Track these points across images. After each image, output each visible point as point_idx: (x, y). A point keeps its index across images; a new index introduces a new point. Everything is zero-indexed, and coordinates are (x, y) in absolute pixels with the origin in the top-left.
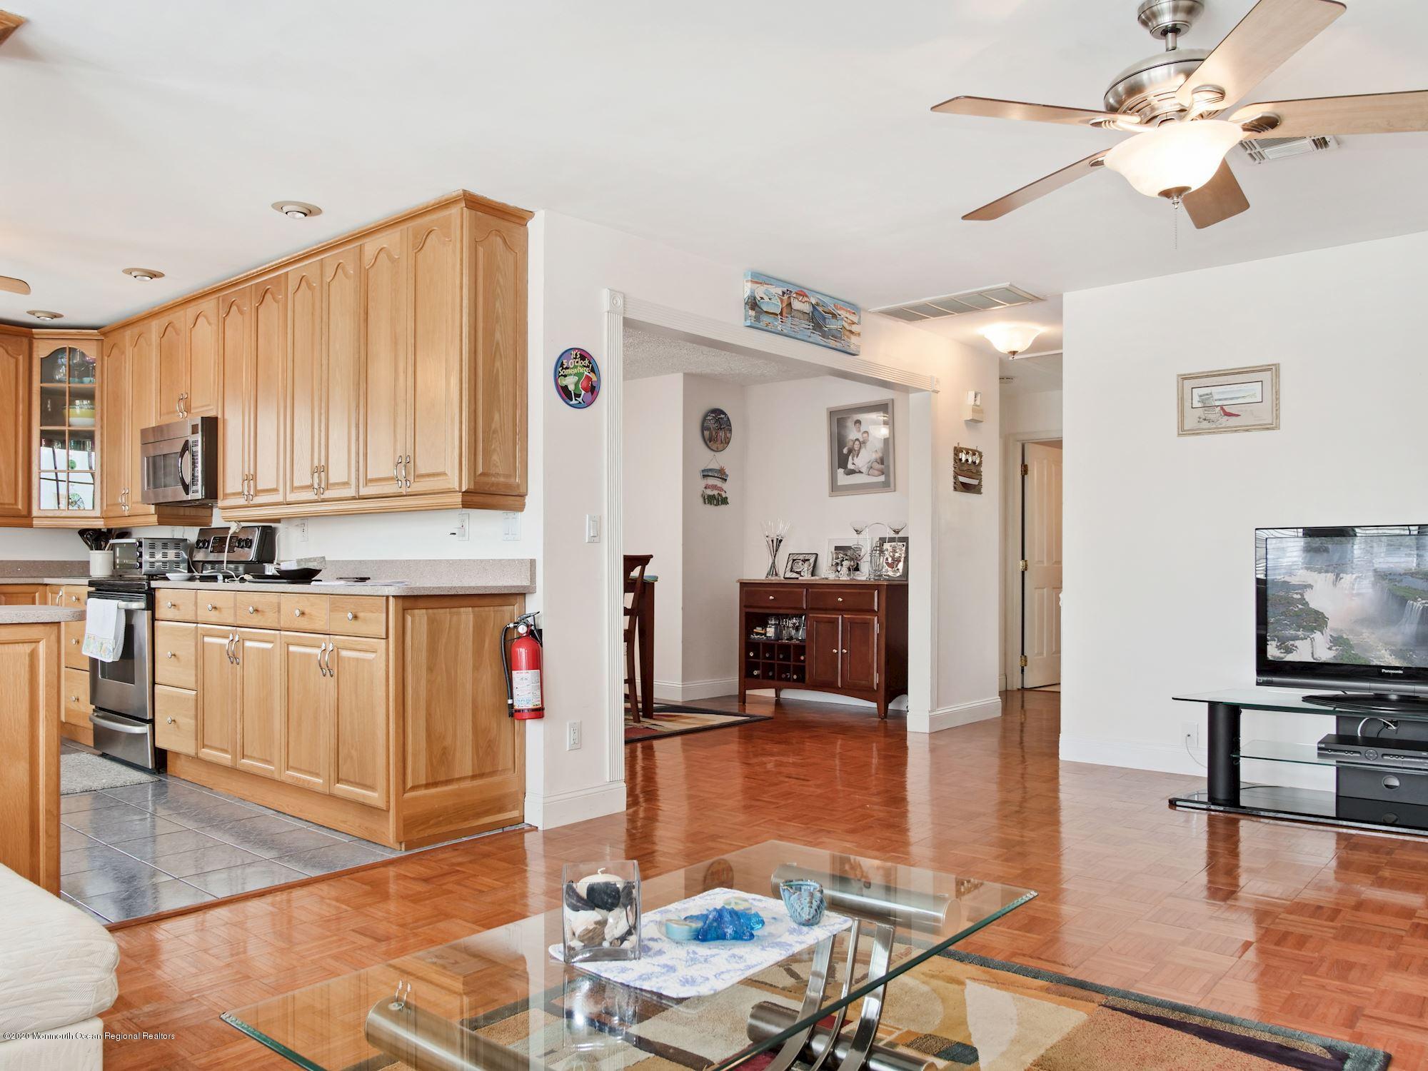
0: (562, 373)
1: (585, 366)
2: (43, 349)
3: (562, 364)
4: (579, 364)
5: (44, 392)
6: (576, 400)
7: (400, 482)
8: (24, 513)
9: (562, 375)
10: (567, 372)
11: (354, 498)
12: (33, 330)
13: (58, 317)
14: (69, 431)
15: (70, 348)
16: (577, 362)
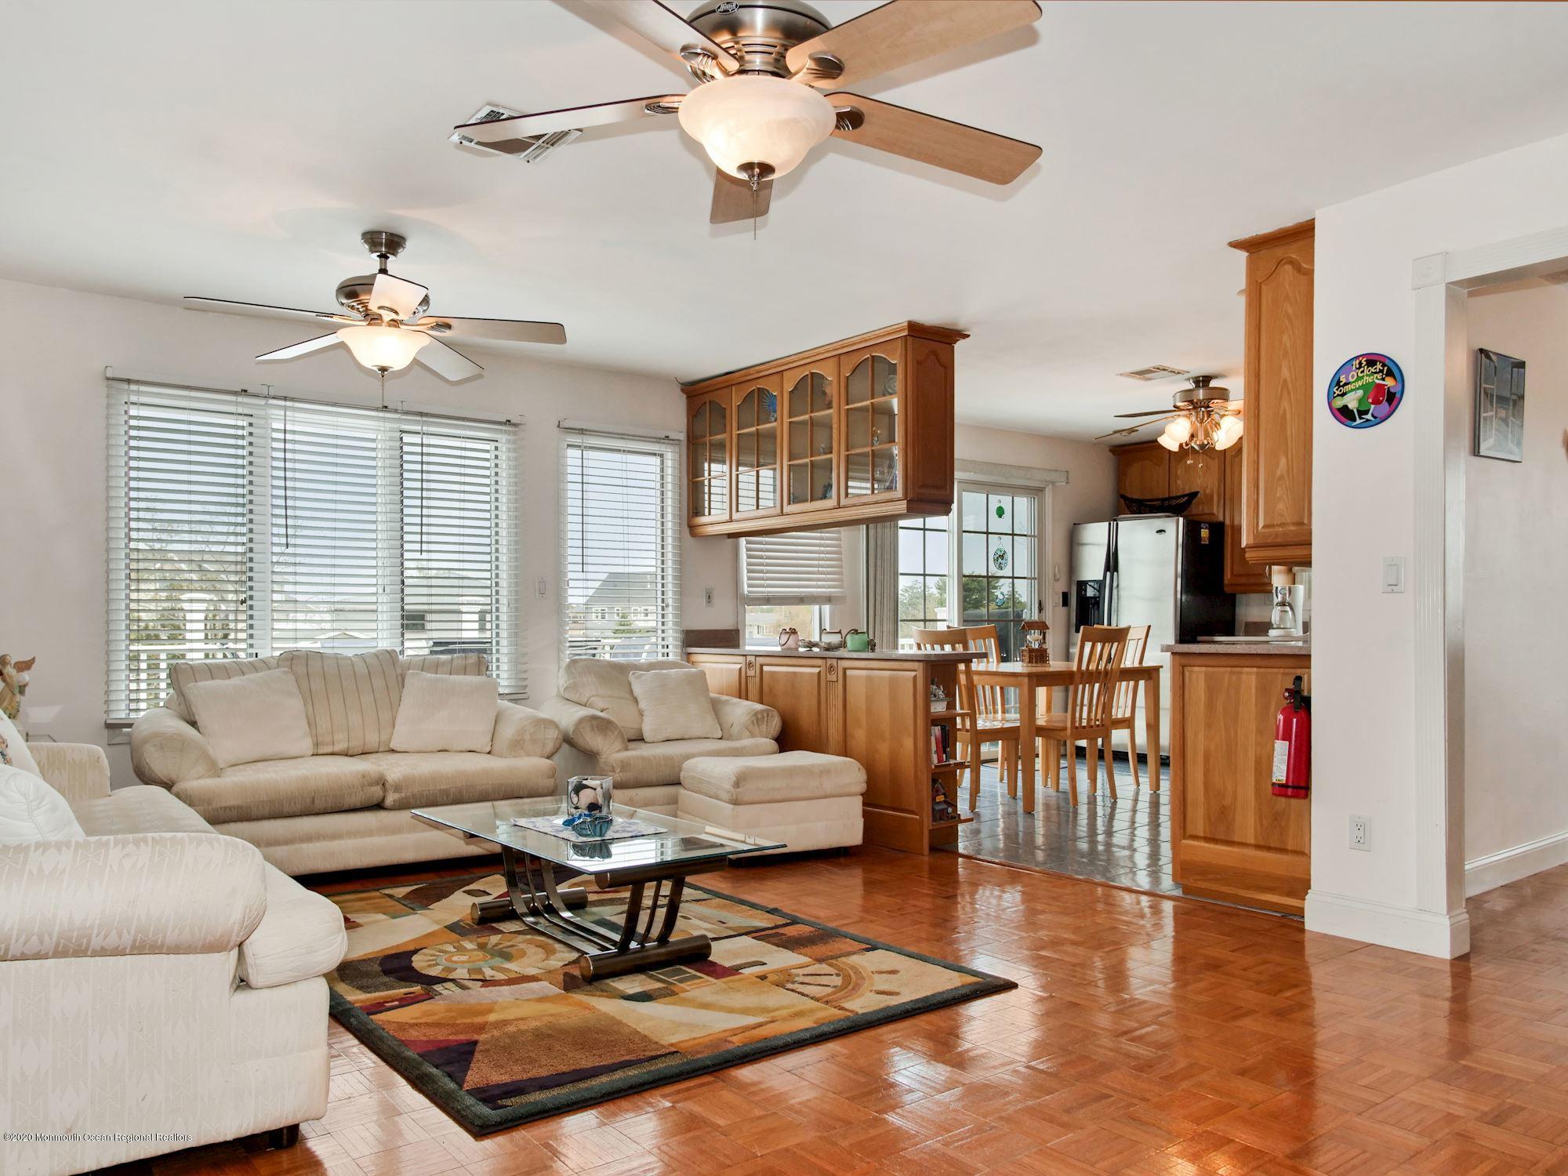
0: (1338, 392)
1: (1376, 373)
3: (1339, 382)
4: (1366, 372)
6: (1361, 418)
9: (1338, 395)
10: (1347, 388)
16: (1363, 372)
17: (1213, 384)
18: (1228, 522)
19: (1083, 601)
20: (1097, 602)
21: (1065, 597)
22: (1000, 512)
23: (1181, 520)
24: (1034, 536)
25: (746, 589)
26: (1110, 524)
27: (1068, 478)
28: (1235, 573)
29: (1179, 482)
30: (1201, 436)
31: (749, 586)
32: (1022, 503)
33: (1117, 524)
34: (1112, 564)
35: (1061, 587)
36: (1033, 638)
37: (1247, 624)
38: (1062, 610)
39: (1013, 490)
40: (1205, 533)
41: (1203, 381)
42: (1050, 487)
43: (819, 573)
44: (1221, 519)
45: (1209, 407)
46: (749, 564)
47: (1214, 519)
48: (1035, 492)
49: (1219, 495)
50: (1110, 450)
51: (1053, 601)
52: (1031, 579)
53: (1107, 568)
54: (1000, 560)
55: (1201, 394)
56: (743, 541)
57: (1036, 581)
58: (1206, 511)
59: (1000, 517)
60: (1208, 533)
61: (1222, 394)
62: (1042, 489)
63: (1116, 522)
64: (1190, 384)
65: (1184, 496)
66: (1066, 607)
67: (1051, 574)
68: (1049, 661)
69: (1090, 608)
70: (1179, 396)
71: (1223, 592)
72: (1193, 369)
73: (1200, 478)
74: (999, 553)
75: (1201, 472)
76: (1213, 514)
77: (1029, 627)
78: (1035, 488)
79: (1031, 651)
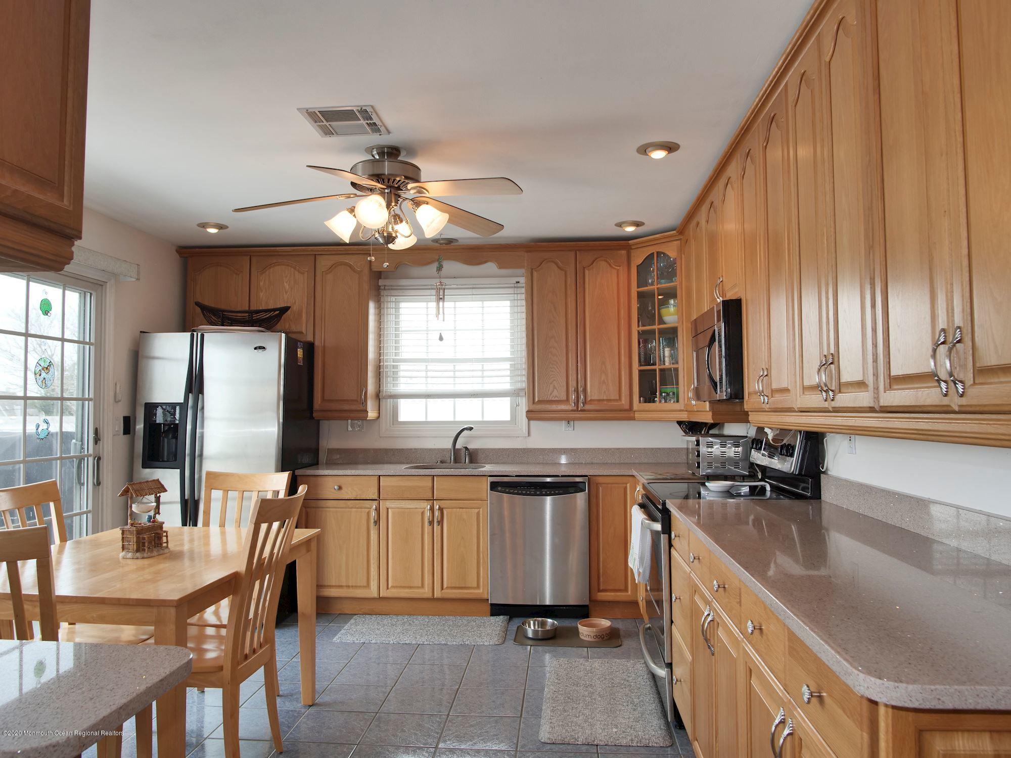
2: (638, 258)
5: (641, 295)
7: (943, 385)
8: (627, 407)
11: (872, 410)
12: (630, 242)
13: (641, 226)
14: (659, 329)
15: (657, 252)
17: (402, 158)
18: (317, 343)
19: (152, 429)
20: (174, 430)
21: (128, 425)
22: (46, 309)
23: (283, 335)
24: (89, 343)
26: (192, 336)
27: (138, 273)
28: (326, 398)
29: (261, 294)
32: (76, 300)
33: (202, 336)
34: (195, 385)
35: (122, 410)
37: (331, 451)
38: (123, 439)
39: (66, 279)
40: (300, 352)
41: (390, 154)
42: (113, 281)
44: (310, 338)
45: (399, 188)
47: (303, 339)
48: (92, 287)
49: (308, 313)
50: (177, 251)
51: (113, 428)
52: (83, 400)
53: (189, 389)
54: (44, 374)
57: (91, 403)
58: (297, 329)
59: (46, 313)
60: (302, 354)
61: (414, 175)
62: (102, 283)
63: (199, 334)
64: (375, 152)
65: (274, 310)
66: (128, 435)
67: (112, 394)
68: (167, 542)
69: (163, 440)
70: (360, 166)
71: (312, 418)
72: (389, 132)
73: (286, 293)
74: (43, 364)
75: (287, 287)
76: (301, 333)
77: (138, 490)
78: (92, 281)
79: (140, 531)
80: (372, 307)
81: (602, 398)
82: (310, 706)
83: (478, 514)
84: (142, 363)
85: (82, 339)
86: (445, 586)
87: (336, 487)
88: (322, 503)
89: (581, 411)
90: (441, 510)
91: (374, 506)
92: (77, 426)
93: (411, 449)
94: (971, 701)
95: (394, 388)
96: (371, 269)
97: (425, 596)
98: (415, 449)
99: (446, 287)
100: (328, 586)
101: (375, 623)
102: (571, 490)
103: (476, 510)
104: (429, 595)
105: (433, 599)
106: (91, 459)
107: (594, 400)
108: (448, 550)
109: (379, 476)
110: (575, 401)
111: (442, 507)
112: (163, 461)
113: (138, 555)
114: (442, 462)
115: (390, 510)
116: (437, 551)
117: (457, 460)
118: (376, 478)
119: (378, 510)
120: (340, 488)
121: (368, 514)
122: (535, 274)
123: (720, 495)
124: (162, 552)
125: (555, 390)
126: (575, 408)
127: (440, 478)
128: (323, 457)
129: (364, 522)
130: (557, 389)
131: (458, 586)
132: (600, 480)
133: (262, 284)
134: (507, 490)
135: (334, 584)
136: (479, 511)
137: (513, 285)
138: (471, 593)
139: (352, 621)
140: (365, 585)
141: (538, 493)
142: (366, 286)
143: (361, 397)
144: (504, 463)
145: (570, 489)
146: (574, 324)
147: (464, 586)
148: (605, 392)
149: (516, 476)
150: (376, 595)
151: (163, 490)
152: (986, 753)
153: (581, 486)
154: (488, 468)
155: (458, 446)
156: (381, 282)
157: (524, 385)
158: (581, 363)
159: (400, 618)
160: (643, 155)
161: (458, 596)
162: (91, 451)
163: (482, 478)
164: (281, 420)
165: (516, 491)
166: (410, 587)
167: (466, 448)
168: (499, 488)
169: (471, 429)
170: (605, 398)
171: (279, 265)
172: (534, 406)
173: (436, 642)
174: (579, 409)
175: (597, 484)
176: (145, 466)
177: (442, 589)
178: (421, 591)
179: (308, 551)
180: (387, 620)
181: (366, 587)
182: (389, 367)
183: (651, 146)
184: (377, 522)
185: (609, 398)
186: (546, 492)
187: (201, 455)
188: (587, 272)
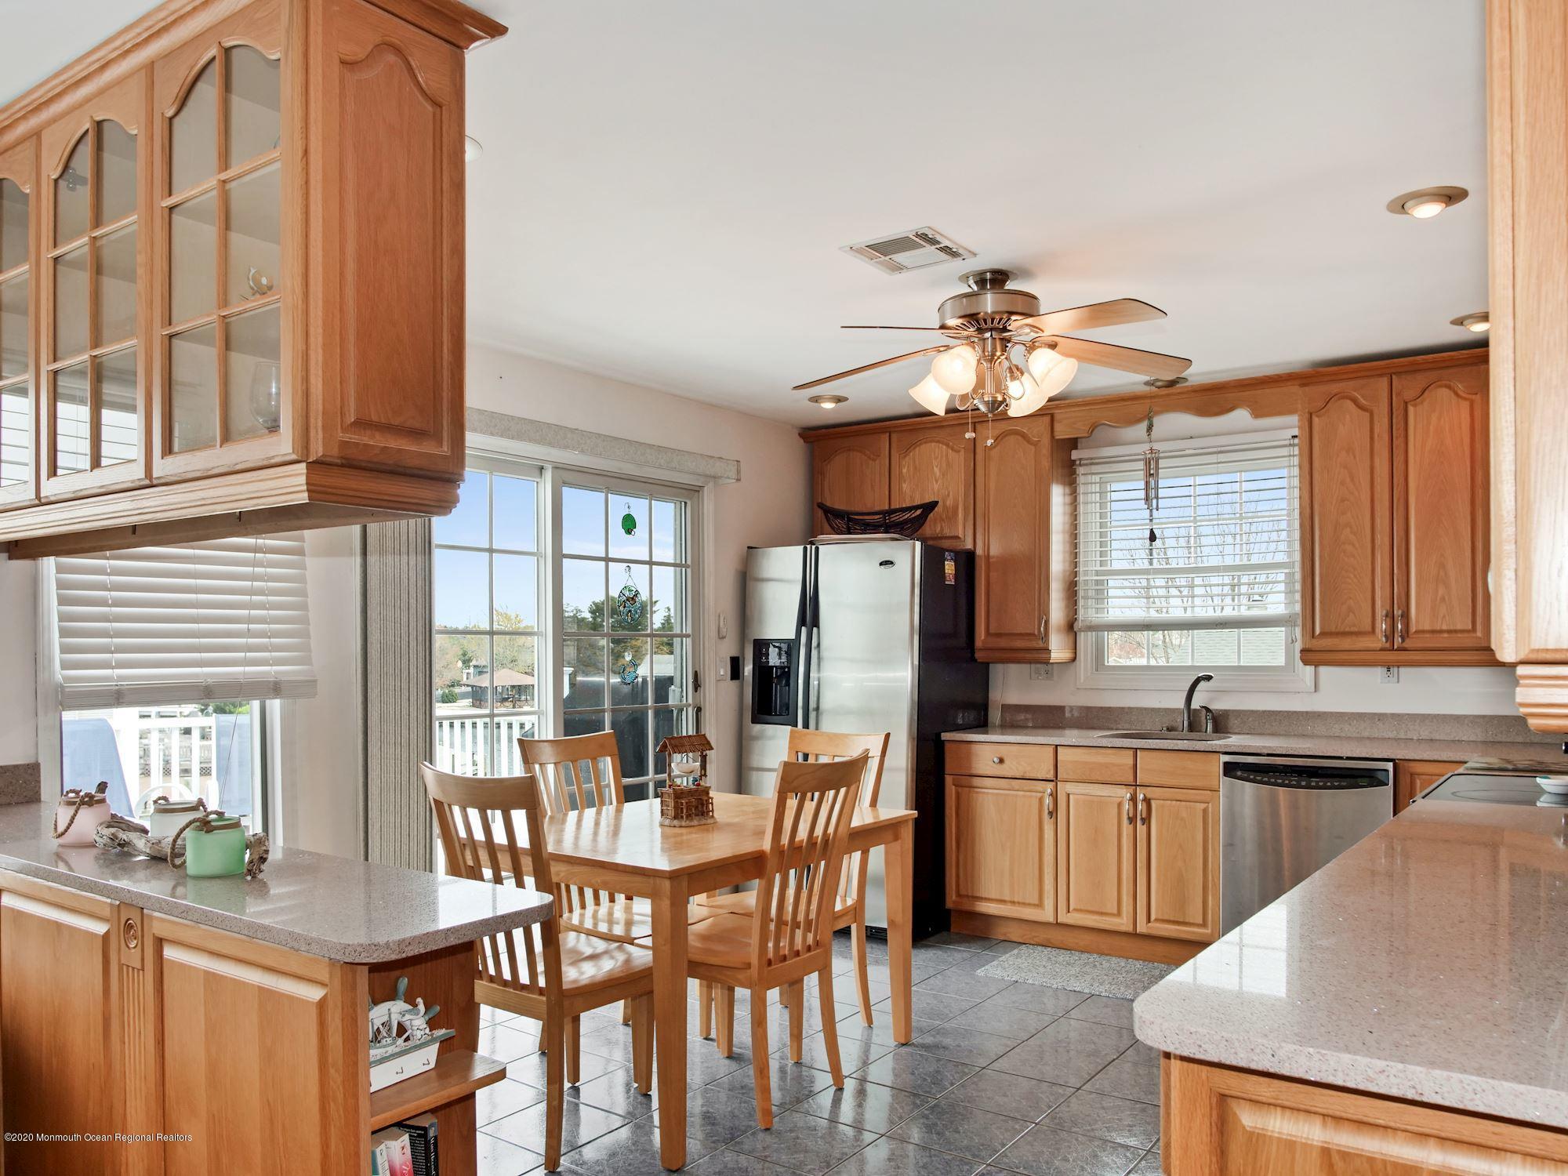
17: (1010, 285)
18: (979, 551)
19: (763, 672)
20: (786, 673)
21: (736, 665)
22: (629, 526)
23: (918, 544)
24: (686, 566)
25: (59, 674)
26: (805, 549)
27: (739, 472)
28: (992, 631)
29: (905, 486)
30: (989, 387)
31: (65, 666)
32: (665, 512)
33: (817, 549)
34: (809, 613)
35: (729, 649)
36: (682, 766)
37: (1006, 708)
38: (731, 687)
39: (652, 488)
40: (949, 567)
41: (993, 281)
42: (711, 485)
43: (249, 634)
44: (969, 546)
45: (1005, 330)
46: (63, 618)
47: (960, 546)
48: (686, 494)
49: (966, 509)
50: (800, 435)
51: (717, 671)
52: (680, 636)
53: (802, 621)
54: (628, 604)
55: (989, 303)
56: (49, 565)
57: (689, 640)
58: (947, 532)
59: (629, 532)
60: (953, 568)
61: (1028, 306)
62: (698, 489)
63: (814, 547)
64: (971, 282)
65: (916, 508)
66: (737, 681)
67: (714, 628)
68: (712, 811)
69: (776, 688)
70: (949, 305)
71: (973, 659)
72: (975, 255)
73: (937, 481)
74: (627, 593)
75: (938, 474)
76: (957, 537)
77: (676, 746)
78: (686, 487)
79: (679, 794)
80: (1058, 495)
81: (1438, 628)
82: (903, 1045)
83: (1205, 811)
84: (750, 584)
85: (678, 562)
86: (1153, 917)
87: (996, 760)
88: (977, 781)
89: (1399, 649)
90: (1147, 801)
91: (1049, 791)
92: (675, 668)
93: (1123, 708)
94: (1242, 1056)
95: (1098, 615)
96: (1052, 436)
97: (1124, 928)
98: (1129, 708)
99: (1161, 455)
100: (982, 898)
101: (1045, 959)
102: (1364, 781)
103: (1203, 806)
104: (1130, 929)
105: (1134, 935)
106: (690, 710)
107: (1423, 632)
108: (1159, 862)
109: (1057, 746)
110: (1388, 633)
111: (1148, 796)
112: (776, 715)
113: (676, 822)
114: (1169, 730)
115: (1071, 796)
116: (1141, 862)
117: (1192, 727)
118: (1051, 750)
119: (1054, 796)
120: (1001, 761)
121: (1041, 800)
122: (1316, 420)
123: (1558, 799)
124: (704, 822)
125: (1351, 614)
126: (1388, 645)
127: (1146, 753)
128: (995, 716)
129: (1035, 811)
130: (1354, 613)
131: (1172, 919)
132: (1419, 768)
133: (905, 471)
134: (1252, 777)
135: (993, 896)
136: (1208, 807)
137: (1287, 442)
138: (1194, 933)
139: (1016, 951)
140: (1037, 902)
141: (1303, 783)
142: (1046, 463)
143: (1039, 629)
144: (1273, 734)
145: (1359, 780)
146: (1387, 504)
147: (1181, 920)
148: (1444, 617)
149: (1269, 755)
150: (1051, 919)
151: (708, 747)
152: (1309, 1142)
153: (1380, 776)
154: (1234, 741)
155: (1195, 705)
156: (1075, 455)
157: (1298, 608)
158: (1398, 568)
159: (1085, 956)
160: (1401, 214)
161: (1174, 935)
162: (690, 701)
163: (1211, 755)
164: (916, 662)
165: (1266, 779)
166: (1102, 914)
167: (1208, 710)
168: (1239, 773)
169: (1209, 678)
170: (1444, 627)
171: (925, 443)
172: (1314, 641)
173: (1119, 996)
174: (1395, 647)
175: (1412, 775)
176: (755, 721)
177: (1149, 920)
178: (1117, 920)
179: (896, 838)
180: (1063, 956)
181: (1038, 905)
182: (1090, 582)
183: (1411, 199)
184: (1053, 814)
185: (1452, 628)
186: (1317, 782)
187: (817, 709)
188: (1411, 409)
